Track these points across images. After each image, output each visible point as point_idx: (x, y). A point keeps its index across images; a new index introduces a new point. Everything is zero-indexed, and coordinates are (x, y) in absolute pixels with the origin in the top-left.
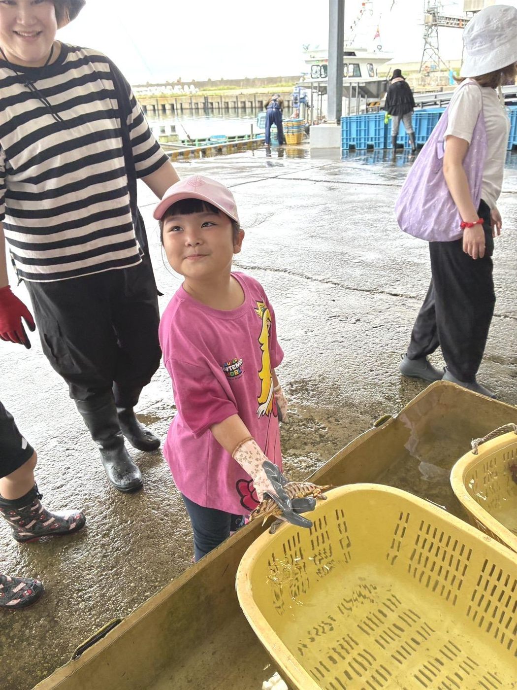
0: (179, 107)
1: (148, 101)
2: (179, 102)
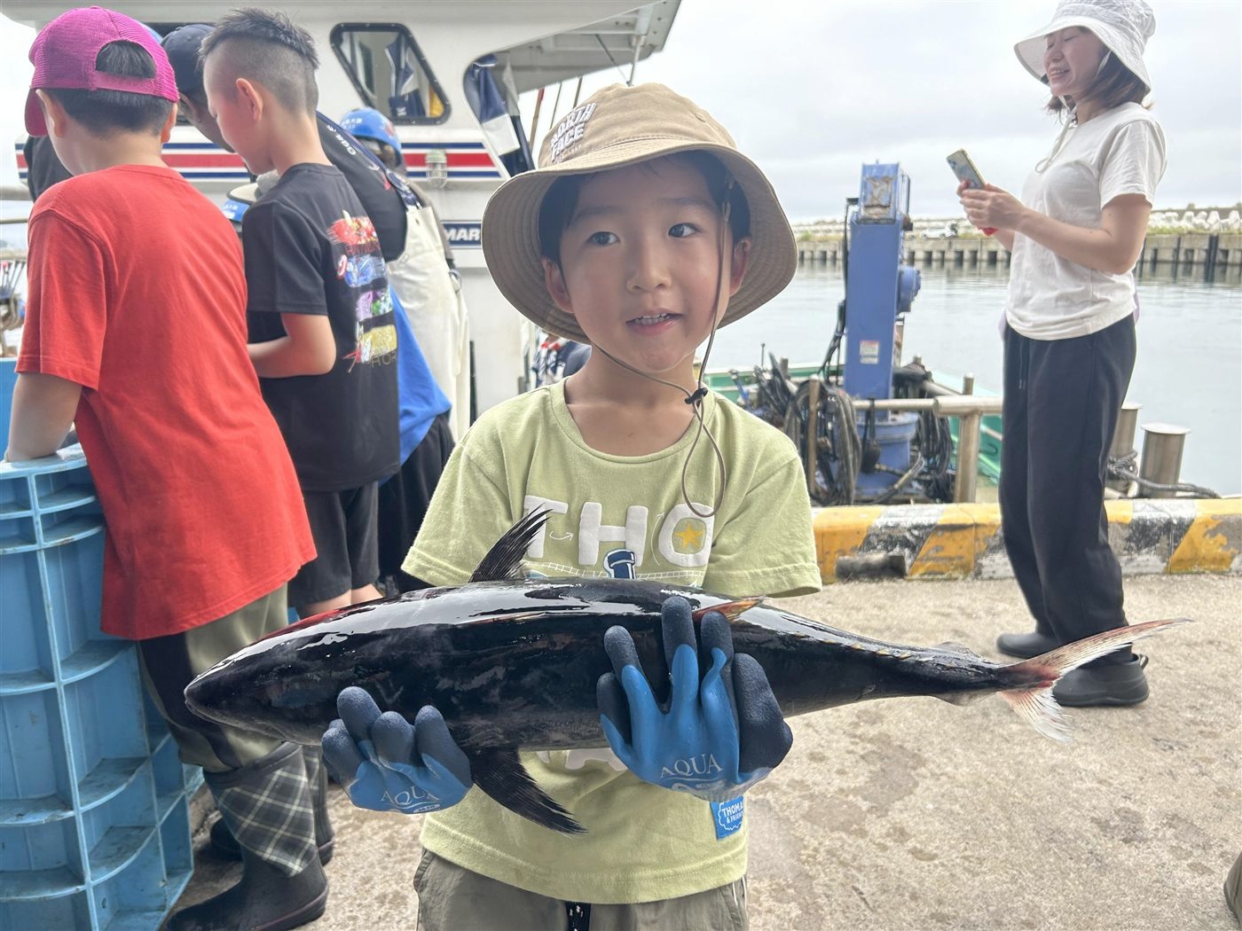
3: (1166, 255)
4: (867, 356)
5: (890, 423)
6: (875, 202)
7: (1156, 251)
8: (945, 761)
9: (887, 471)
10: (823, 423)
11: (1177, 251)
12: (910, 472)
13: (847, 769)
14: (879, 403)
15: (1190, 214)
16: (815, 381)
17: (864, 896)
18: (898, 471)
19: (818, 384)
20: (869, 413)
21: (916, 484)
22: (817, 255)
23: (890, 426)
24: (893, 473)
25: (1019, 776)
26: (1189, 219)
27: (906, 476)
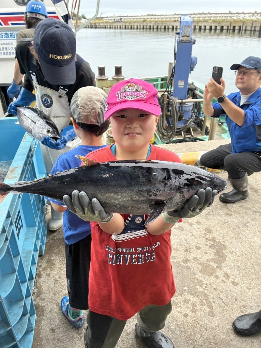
0: (244, 29)
1: (225, 23)
2: (245, 25)
3: (249, 28)
4: (180, 85)
5: (186, 105)
6: (185, 35)
7: (246, 27)
8: (232, 246)
9: (185, 120)
10: (168, 107)
11: (252, 27)
12: (191, 120)
13: (207, 252)
14: (184, 101)
15: (256, 15)
16: (166, 95)
17: (223, 301)
18: (188, 119)
19: (167, 96)
20: (181, 104)
21: (192, 123)
22: (148, 27)
23: (186, 106)
24: (186, 120)
25: (252, 251)
26: (256, 16)
27: (190, 121)
